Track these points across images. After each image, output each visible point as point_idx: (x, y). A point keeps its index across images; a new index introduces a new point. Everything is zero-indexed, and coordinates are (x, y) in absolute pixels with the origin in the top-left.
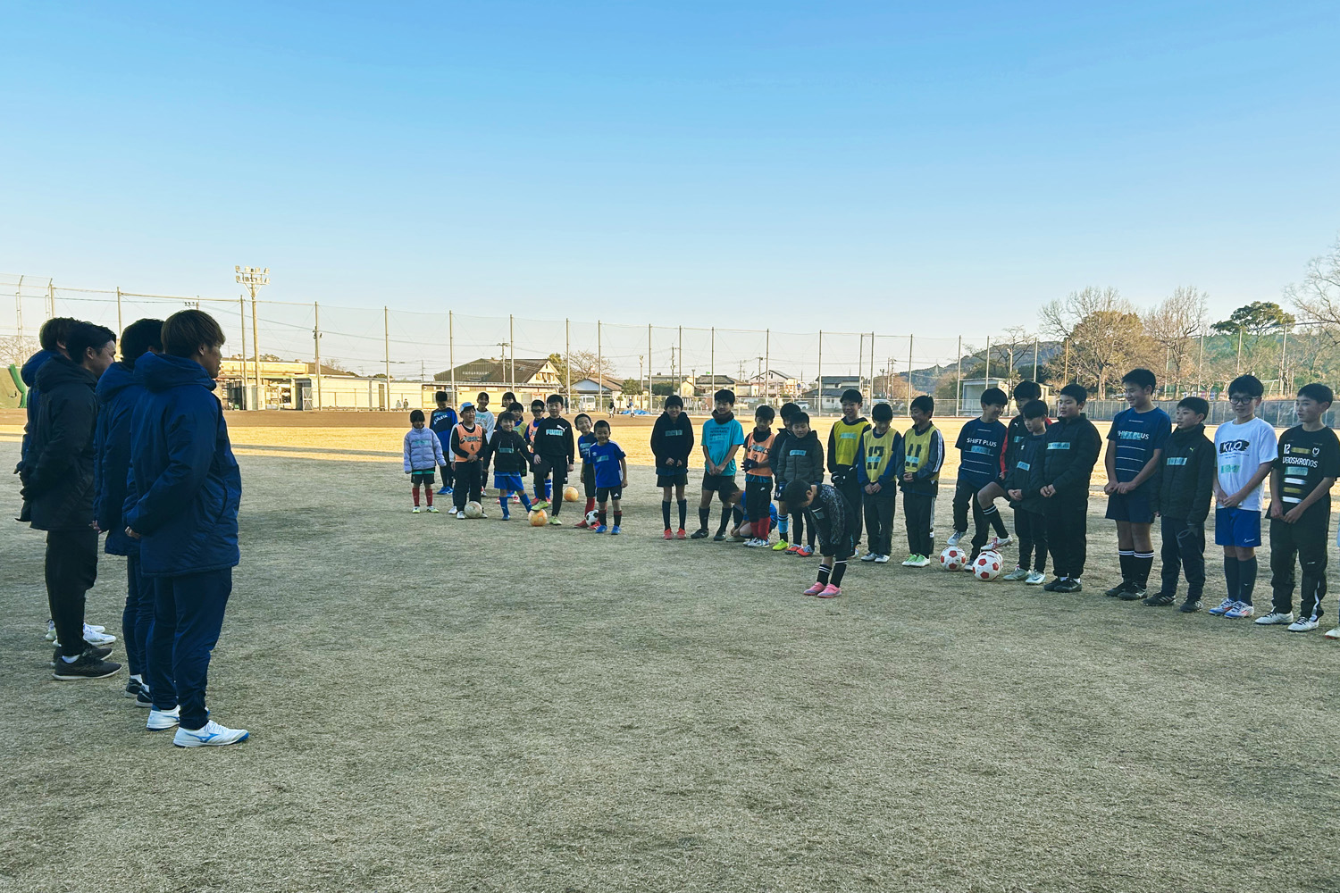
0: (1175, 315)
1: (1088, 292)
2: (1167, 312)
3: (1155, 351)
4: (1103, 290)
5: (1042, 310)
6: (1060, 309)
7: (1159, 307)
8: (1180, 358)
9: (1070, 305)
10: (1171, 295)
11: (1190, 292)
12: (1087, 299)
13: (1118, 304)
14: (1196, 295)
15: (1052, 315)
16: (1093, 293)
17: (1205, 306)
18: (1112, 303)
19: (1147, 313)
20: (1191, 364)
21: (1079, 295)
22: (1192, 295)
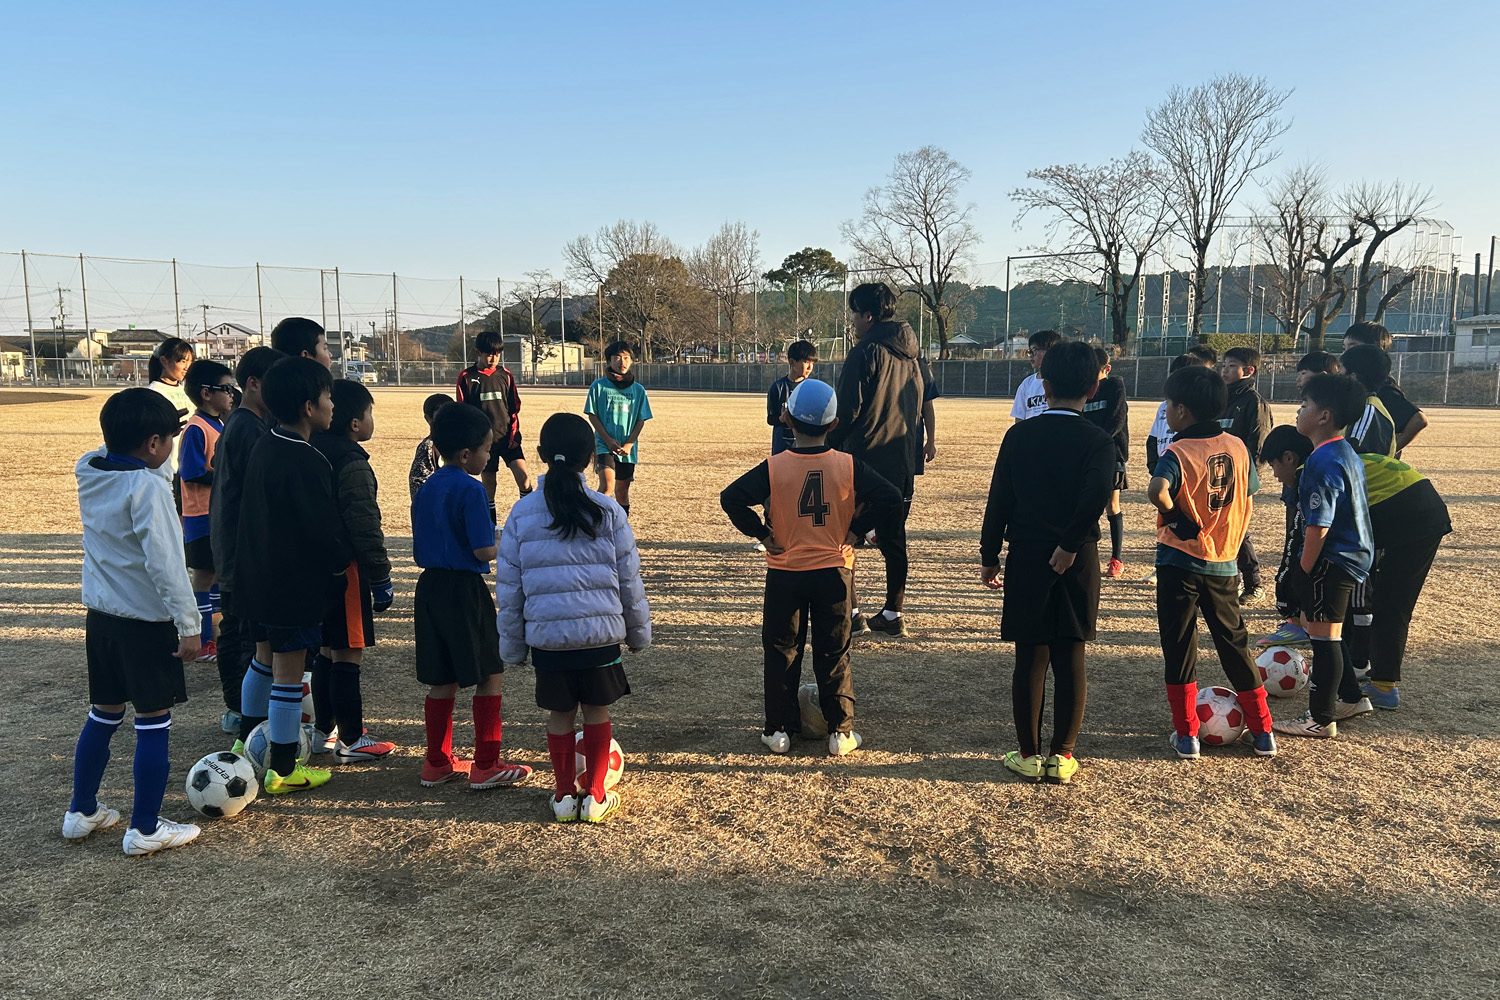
0: (723, 258)
1: (621, 228)
2: (714, 254)
3: (704, 303)
4: (639, 225)
5: (567, 249)
6: (590, 249)
7: (705, 247)
8: (733, 311)
9: (601, 243)
10: (718, 233)
11: (739, 230)
12: (621, 237)
13: (658, 244)
14: (745, 234)
15: (580, 255)
16: (628, 228)
17: (756, 247)
18: (651, 243)
19: (692, 255)
20: (745, 317)
21: (610, 230)
22: (741, 234)
